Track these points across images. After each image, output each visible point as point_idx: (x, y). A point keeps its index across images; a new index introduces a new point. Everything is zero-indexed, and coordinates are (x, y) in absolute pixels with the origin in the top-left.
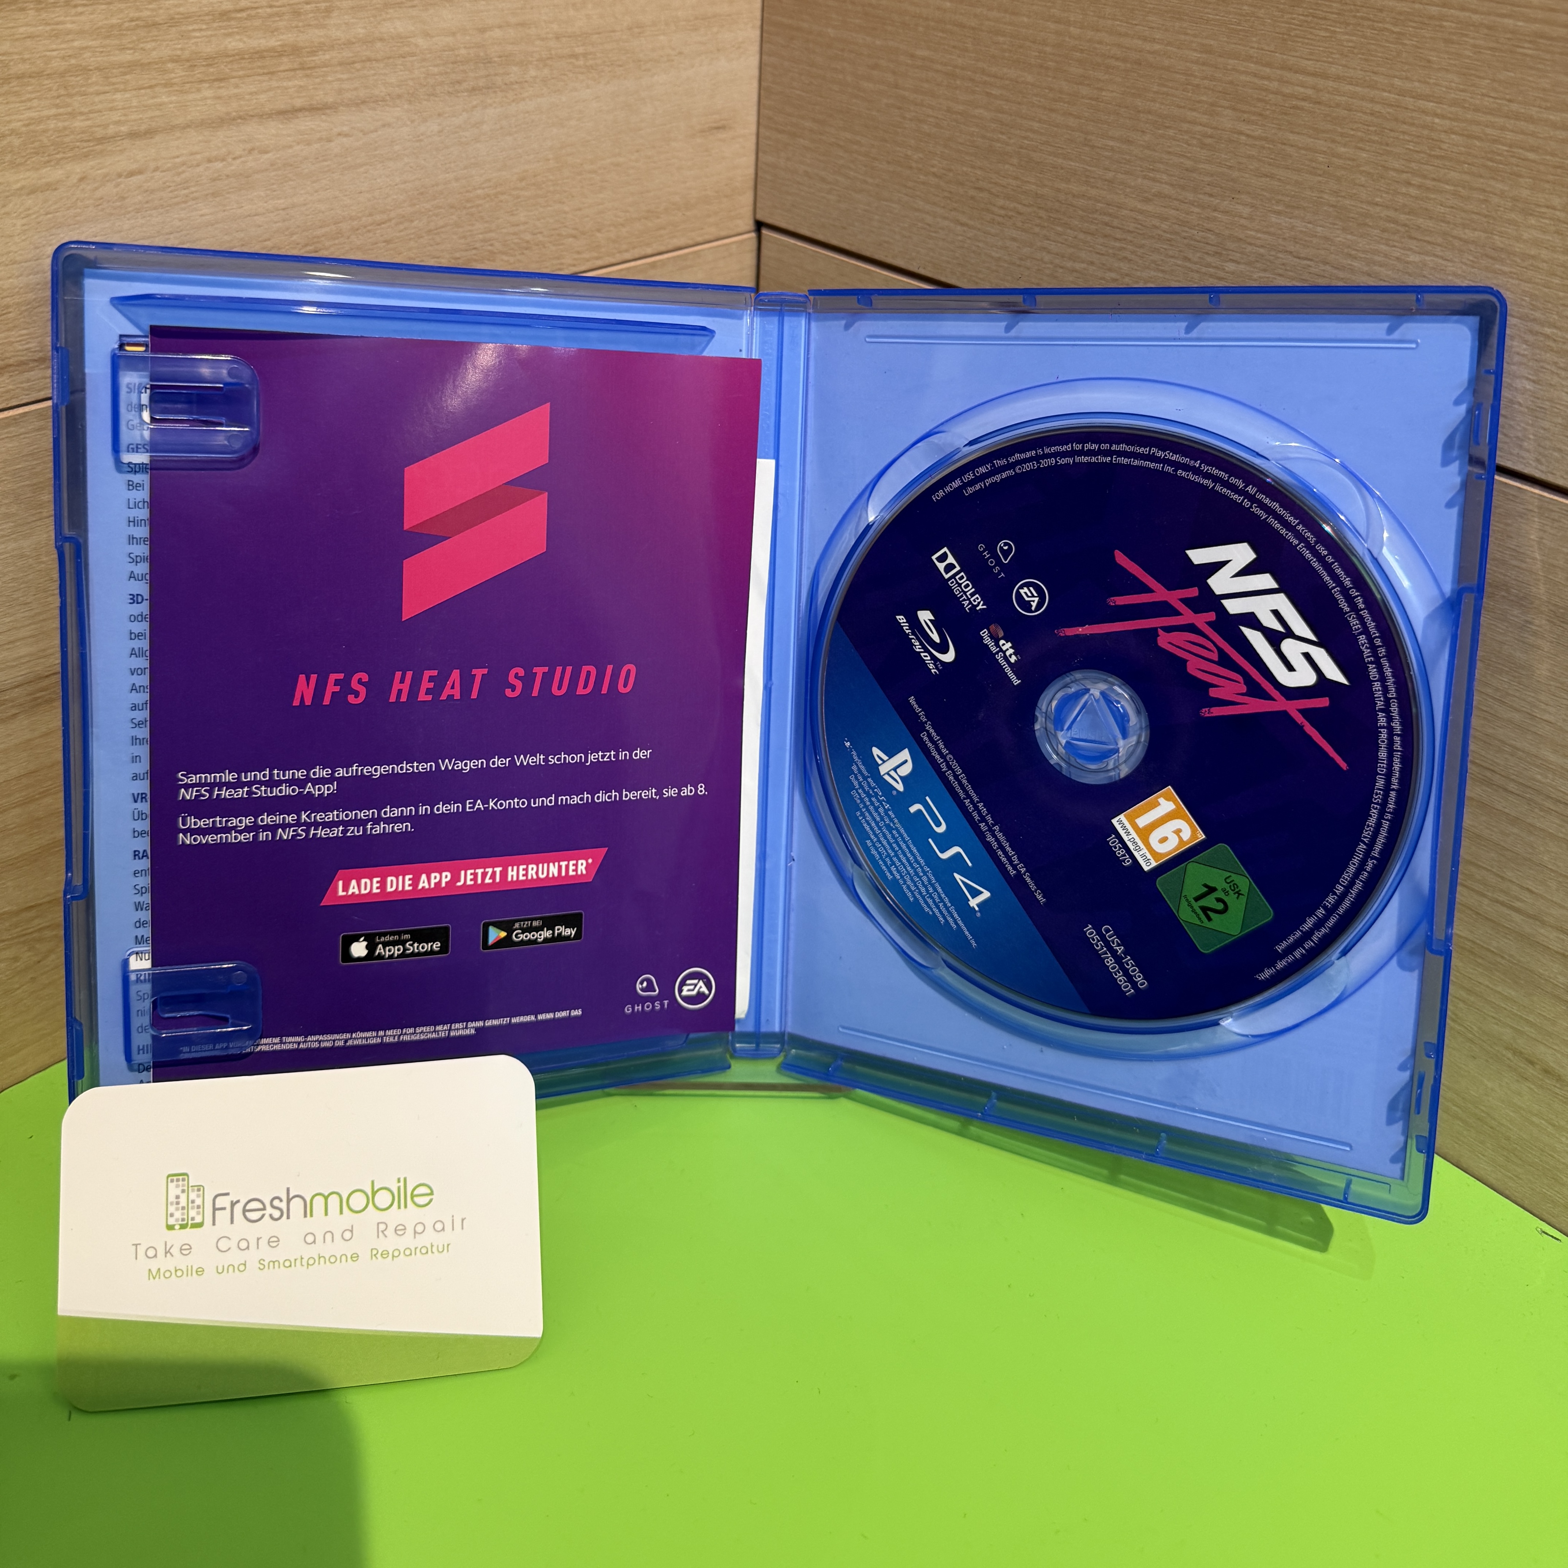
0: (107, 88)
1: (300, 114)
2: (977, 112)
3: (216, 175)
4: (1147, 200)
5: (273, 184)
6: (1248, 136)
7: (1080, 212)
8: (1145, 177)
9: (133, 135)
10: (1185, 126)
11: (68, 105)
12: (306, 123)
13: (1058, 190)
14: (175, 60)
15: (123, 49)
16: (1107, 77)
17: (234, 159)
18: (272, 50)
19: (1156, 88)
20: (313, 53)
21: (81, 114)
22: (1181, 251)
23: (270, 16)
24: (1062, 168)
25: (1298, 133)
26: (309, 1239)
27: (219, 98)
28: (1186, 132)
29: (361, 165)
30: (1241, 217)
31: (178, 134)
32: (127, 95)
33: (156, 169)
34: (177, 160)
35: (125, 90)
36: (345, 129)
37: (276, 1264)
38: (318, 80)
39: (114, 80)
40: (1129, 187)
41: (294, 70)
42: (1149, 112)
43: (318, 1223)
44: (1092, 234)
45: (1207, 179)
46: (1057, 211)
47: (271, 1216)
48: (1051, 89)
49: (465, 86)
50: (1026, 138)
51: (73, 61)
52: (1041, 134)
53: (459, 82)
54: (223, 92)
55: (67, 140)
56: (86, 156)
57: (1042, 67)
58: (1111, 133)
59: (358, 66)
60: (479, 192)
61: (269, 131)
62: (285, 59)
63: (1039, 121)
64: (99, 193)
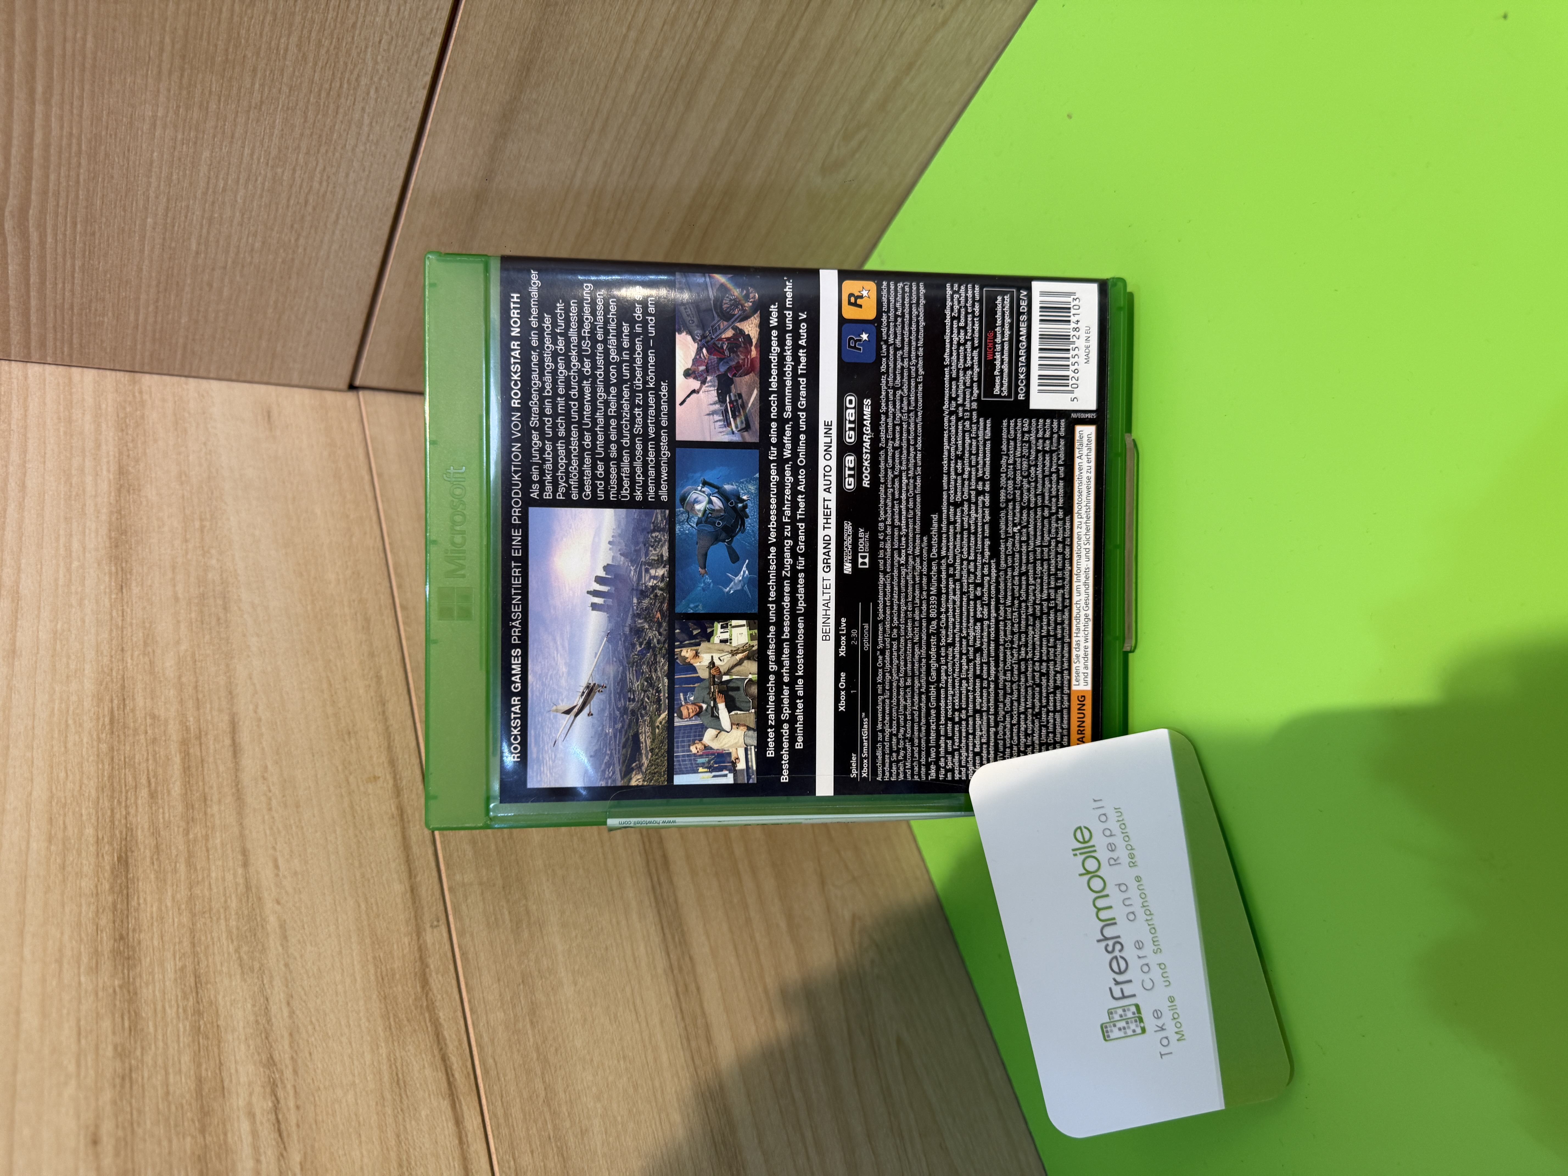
0: (207, 883)
1: (237, 741)
3: (282, 804)
4: (305, 58)
5: (292, 763)
7: (320, 117)
8: (285, 59)
9: (245, 865)
10: (236, 19)
11: (218, 911)
12: (245, 737)
13: (302, 135)
14: (187, 832)
15: (175, 871)
16: (199, 86)
17: (270, 791)
18: (183, 760)
19: (204, 43)
20: (188, 729)
21: (226, 901)
22: (347, 30)
23: (155, 760)
24: (283, 130)
27: (220, 801)
29: (282, 697)
31: (247, 832)
32: (213, 868)
33: (274, 849)
34: (268, 832)
35: (209, 870)
36: (251, 707)
38: (210, 727)
39: (200, 878)
40: (294, 72)
41: (201, 744)
42: (227, 50)
44: (338, 107)
46: (320, 136)
48: (214, 136)
49: (222, 615)
50: (259, 160)
51: (183, 907)
52: (254, 146)
53: (219, 619)
54: (215, 798)
55: (246, 912)
56: (260, 899)
57: (195, 143)
58: (248, 86)
59: (200, 696)
60: (309, 608)
61: (250, 764)
62: (191, 751)
63: (243, 147)
64: (291, 891)
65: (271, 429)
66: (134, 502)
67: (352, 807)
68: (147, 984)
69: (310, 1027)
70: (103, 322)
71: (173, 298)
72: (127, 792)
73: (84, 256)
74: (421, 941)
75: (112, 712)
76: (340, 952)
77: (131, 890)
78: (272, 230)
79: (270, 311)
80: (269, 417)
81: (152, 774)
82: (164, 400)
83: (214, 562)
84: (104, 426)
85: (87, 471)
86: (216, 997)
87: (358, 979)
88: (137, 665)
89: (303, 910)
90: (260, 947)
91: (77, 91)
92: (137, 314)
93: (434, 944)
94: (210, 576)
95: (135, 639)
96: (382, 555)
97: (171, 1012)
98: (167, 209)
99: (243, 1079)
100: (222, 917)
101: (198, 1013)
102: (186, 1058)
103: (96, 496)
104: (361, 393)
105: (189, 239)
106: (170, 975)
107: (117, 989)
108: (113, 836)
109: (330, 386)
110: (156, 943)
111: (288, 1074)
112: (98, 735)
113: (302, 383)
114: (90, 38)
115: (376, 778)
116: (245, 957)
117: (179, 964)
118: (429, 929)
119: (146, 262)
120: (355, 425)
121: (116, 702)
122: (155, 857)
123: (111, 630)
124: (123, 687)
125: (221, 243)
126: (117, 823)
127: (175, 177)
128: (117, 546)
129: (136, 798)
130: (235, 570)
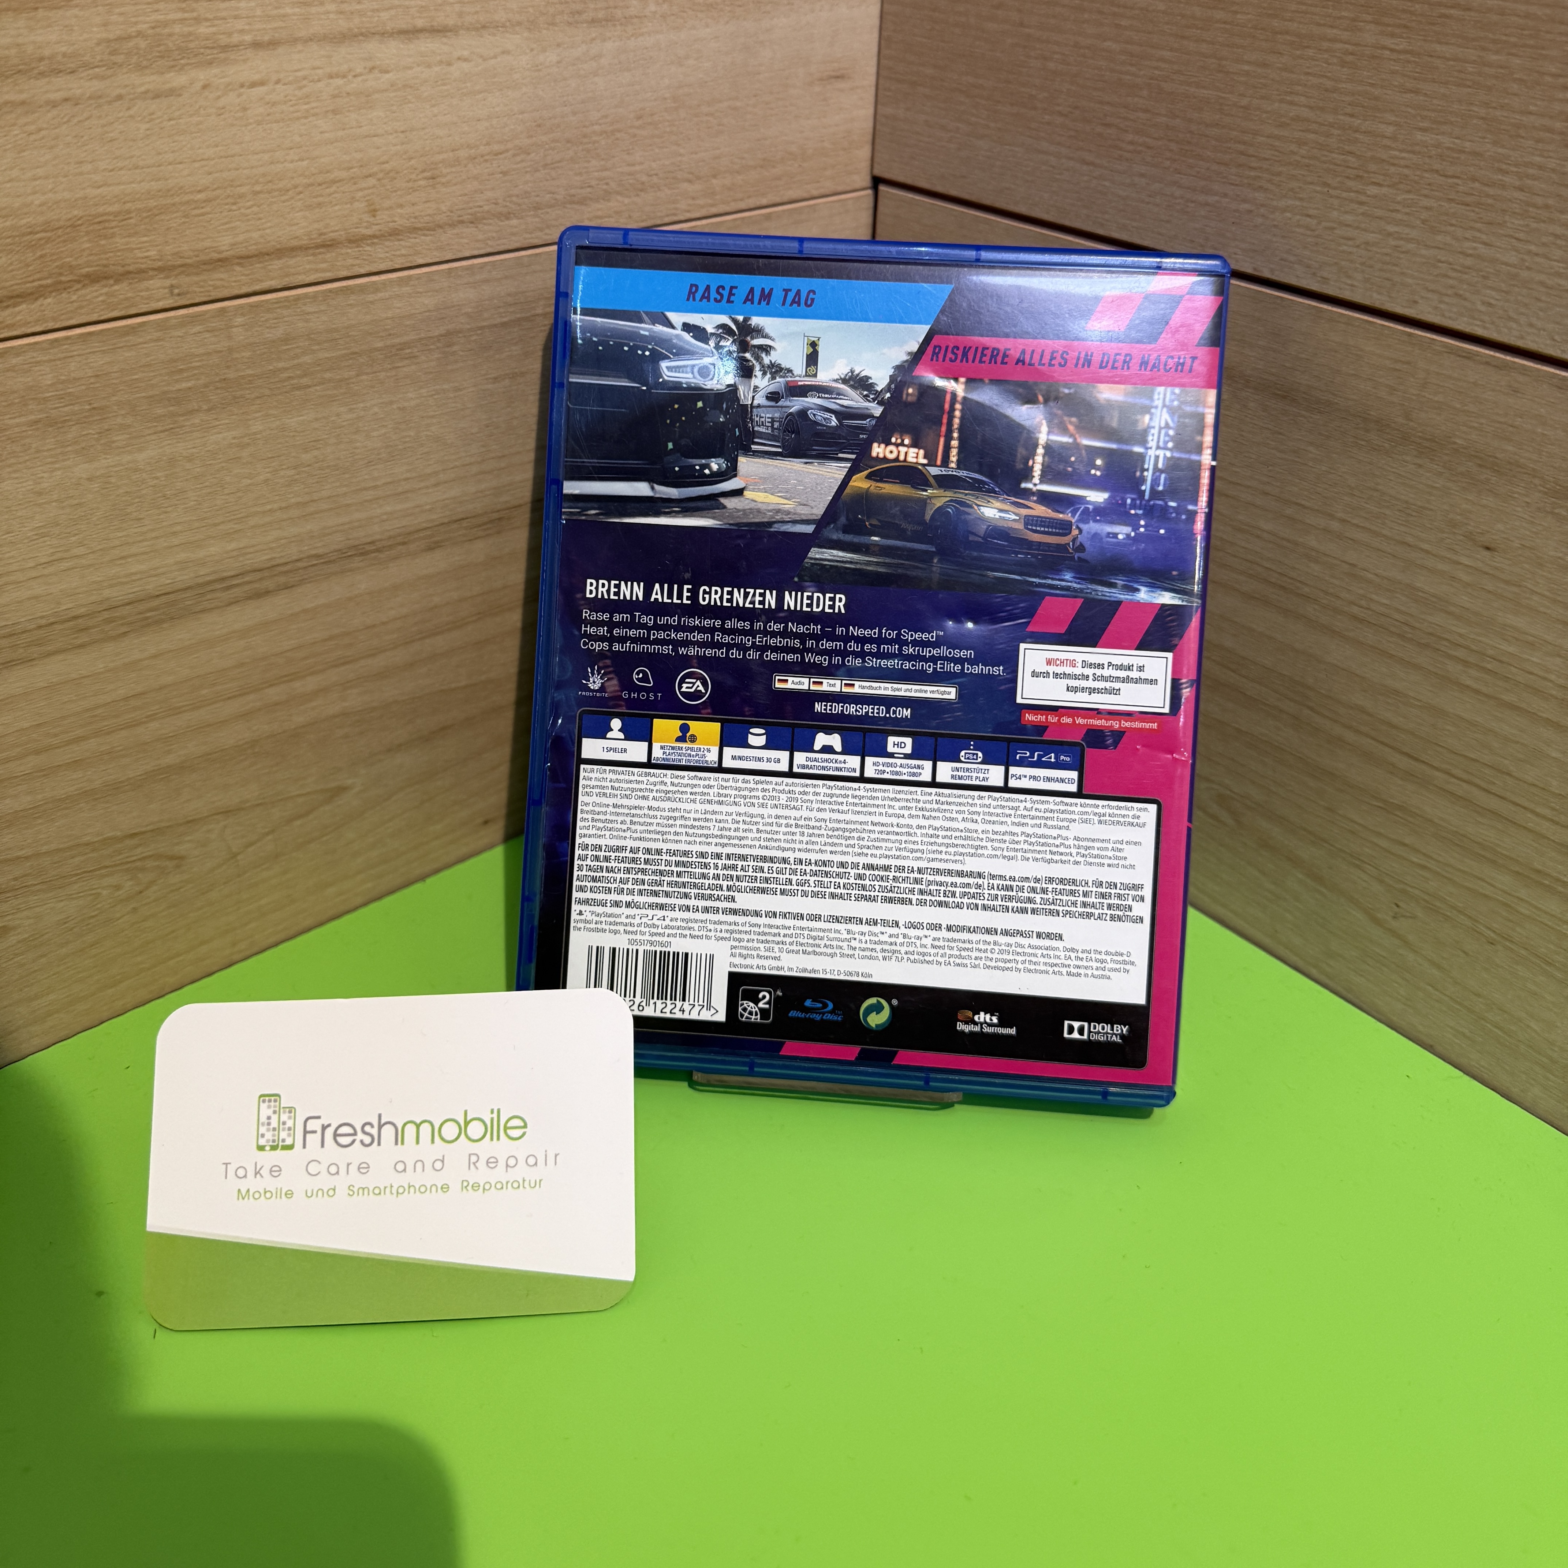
1: (421, 35)
2: (1108, 44)
3: (336, 92)
4: (1284, 125)
5: (392, 105)
6: (1392, 50)
7: (1214, 142)
8: (1281, 101)
9: (256, 45)
10: (1326, 45)
12: (427, 45)
13: (1190, 121)
17: (355, 76)
21: (207, 20)
22: (1319, 177)
24: (1195, 97)
25: (1447, 44)
26: (400, 1167)
27: (341, 13)
28: (1326, 51)
29: (480, 92)
30: (1384, 137)
31: (300, 47)
33: (278, 82)
34: (298, 74)
36: (466, 53)
37: (366, 1190)
40: (1267, 112)
42: (1287, 33)
43: (409, 1151)
44: (1226, 165)
45: (1348, 99)
46: (1189, 143)
47: (362, 1142)
49: (584, 16)
50: (1156, 68)
52: (1172, 63)
53: (579, 13)
55: (191, 46)
56: (210, 63)
58: (1245, 58)
60: (596, 128)
61: (389, 52)
63: (1171, 50)
64: (222, 102)
65: (821, 79)
67: (334, 182)
69: (33, 128)
74: (151, 273)
76: (137, 168)
78: (1072, 83)
80: (837, 77)
87: (99, 191)
89: (195, 119)
90: (145, 63)
93: (148, 289)
100: (186, 15)
104: (869, 192)
109: (877, 155)
115: (373, 212)
116: (131, 44)
118: (168, 282)
130: (642, 34)
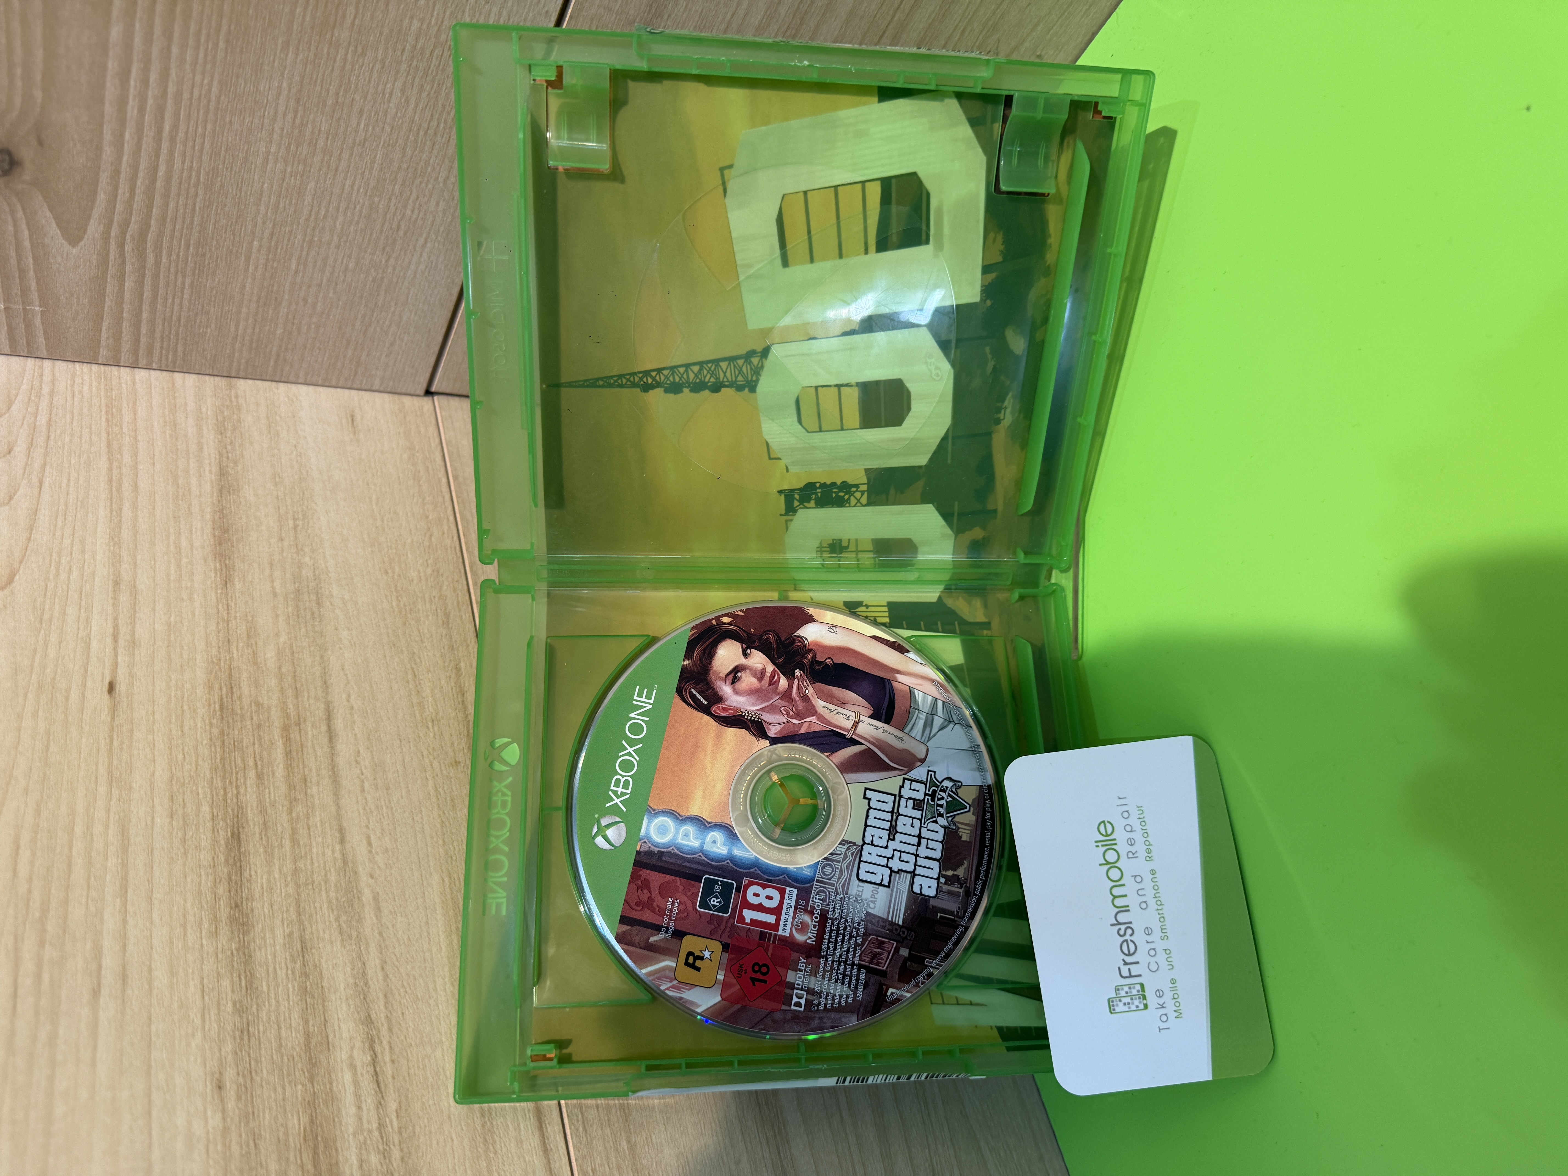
0: (309, 858)
1: (332, 727)
2: (338, 226)
3: (373, 787)
4: (407, 101)
5: (382, 749)
6: (355, 18)
7: (416, 152)
8: (389, 101)
9: (342, 841)
10: (348, 67)
11: (320, 884)
12: (339, 724)
13: (399, 168)
14: (290, 811)
15: (281, 846)
16: (310, 126)
17: (362, 774)
18: (285, 744)
19: (318, 88)
20: (288, 716)
21: (326, 875)
23: (260, 744)
24: (382, 164)
27: (318, 782)
28: (353, 66)
29: (371, 687)
30: (420, 28)
31: (343, 812)
32: (314, 844)
33: (367, 827)
34: (361, 812)
35: (311, 846)
36: (344, 696)
38: (308, 714)
39: (303, 853)
40: (397, 113)
41: (300, 730)
42: (338, 94)
44: (434, 144)
45: (390, 53)
46: (415, 170)
48: (320, 169)
49: (315, 610)
50: (358, 190)
51: (289, 879)
52: (355, 178)
53: (313, 614)
54: (314, 780)
55: (344, 885)
56: (355, 873)
57: (303, 175)
58: (354, 126)
59: (298, 685)
60: (394, 604)
61: (345, 750)
62: (292, 736)
63: (346, 179)
64: (383, 866)
65: (355, 433)
66: (234, 502)
67: (436, 790)
68: (260, 948)
69: (402, 990)
70: (206, 333)
71: (271, 312)
72: (237, 773)
73: (194, 274)
75: (221, 700)
76: (427, 923)
77: (243, 863)
78: (366, 251)
79: (358, 323)
80: (353, 420)
81: (258, 757)
82: (257, 404)
83: (307, 559)
84: (205, 428)
85: (191, 472)
86: (319, 960)
87: (443, 947)
88: (242, 656)
89: (393, 883)
90: (357, 917)
91: (200, 129)
92: (237, 326)
94: (304, 572)
95: (239, 632)
96: (459, 554)
97: (281, 974)
98: (272, 234)
99: (345, 1035)
100: (323, 889)
101: (306, 975)
102: (295, 1015)
103: (200, 496)
104: (436, 398)
105: (290, 259)
106: (280, 940)
107: (235, 952)
108: (226, 813)
109: (409, 391)
110: (266, 911)
111: (384, 1031)
112: (210, 720)
113: (382, 389)
114: (215, 83)
115: (457, 763)
116: (344, 926)
117: (287, 931)
119: (250, 280)
120: (432, 429)
121: (224, 690)
122: (263, 833)
123: (218, 623)
124: (230, 676)
125: (319, 263)
126: (229, 801)
127: (281, 205)
128: (220, 544)
129: (245, 779)
130: (327, 567)
